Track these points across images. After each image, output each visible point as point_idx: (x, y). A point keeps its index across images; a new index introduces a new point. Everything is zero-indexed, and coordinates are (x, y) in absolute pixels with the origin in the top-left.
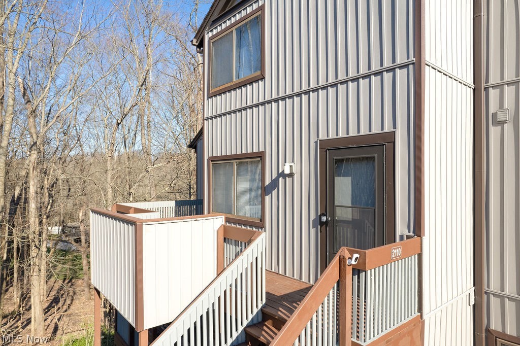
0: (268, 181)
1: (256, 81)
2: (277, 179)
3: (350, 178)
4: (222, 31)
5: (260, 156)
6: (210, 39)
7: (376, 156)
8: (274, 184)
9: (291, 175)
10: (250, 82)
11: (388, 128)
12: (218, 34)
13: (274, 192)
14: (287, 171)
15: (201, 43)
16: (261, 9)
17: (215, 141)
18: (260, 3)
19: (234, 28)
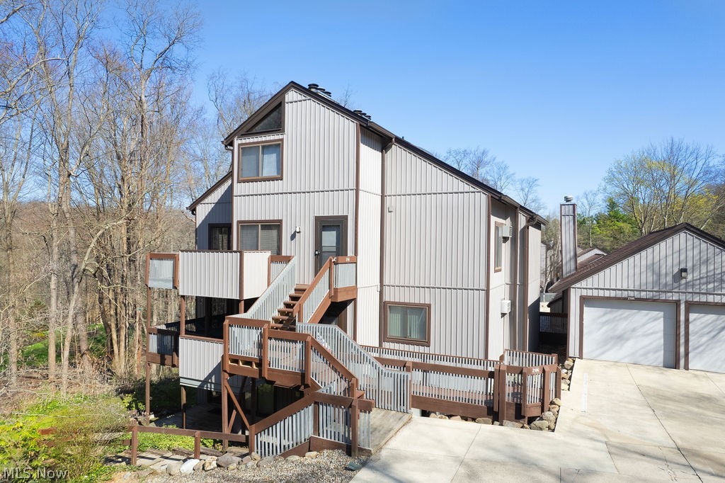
0: (284, 236)
1: (277, 180)
4: (251, 143)
5: (279, 222)
6: (239, 145)
7: (340, 224)
9: (299, 232)
10: (273, 180)
11: (345, 214)
12: (247, 144)
14: (298, 230)
15: (231, 144)
16: (282, 140)
17: (242, 211)
18: (281, 137)
19: (260, 145)
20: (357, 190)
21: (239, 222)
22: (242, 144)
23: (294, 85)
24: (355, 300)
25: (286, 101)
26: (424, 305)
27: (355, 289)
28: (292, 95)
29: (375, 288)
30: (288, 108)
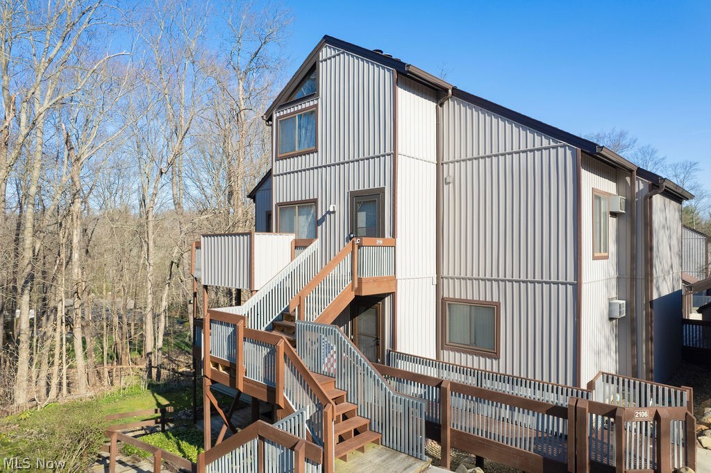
0: (319, 217)
1: (313, 153)
2: (325, 215)
3: (365, 213)
4: (287, 115)
5: (315, 201)
6: (277, 118)
7: (377, 199)
8: (324, 218)
9: (334, 212)
10: (308, 153)
11: (382, 186)
12: (284, 116)
13: (324, 224)
14: (332, 210)
15: (270, 119)
16: (316, 106)
17: (282, 191)
18: (316, 102)
19: (296, 115)
20: (394, 155)
21: (279, 204)
22: (280, 117)
23: (329, 40)
24: (393, 295)
25: (321, 59)
26: (492, 303)
27: (394, 280)
28: (326, 52)
29: (429, 281)
30: (322, 67)
